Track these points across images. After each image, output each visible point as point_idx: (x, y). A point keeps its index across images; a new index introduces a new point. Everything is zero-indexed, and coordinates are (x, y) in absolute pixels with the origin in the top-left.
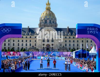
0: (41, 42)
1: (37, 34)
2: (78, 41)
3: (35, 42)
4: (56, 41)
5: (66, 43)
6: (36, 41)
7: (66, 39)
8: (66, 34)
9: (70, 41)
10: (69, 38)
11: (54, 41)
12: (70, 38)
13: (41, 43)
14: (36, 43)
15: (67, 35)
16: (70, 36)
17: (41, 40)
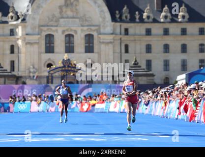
0: (40, 53)
1: (18, 18)
2: (201, 45)
3: (12, 52)
4: (103, 46)
5: (149, 56)
6: (16, 50)
7: (148, 38)
8: (148, 17)
9: (166, 48)
10: (161, 32)
11: (96, 50)
12: (166, 32)
13: (40, 59)
14: (14, 57)
15: (155, 21)
16: (167, 26)
17: (36, 46)
